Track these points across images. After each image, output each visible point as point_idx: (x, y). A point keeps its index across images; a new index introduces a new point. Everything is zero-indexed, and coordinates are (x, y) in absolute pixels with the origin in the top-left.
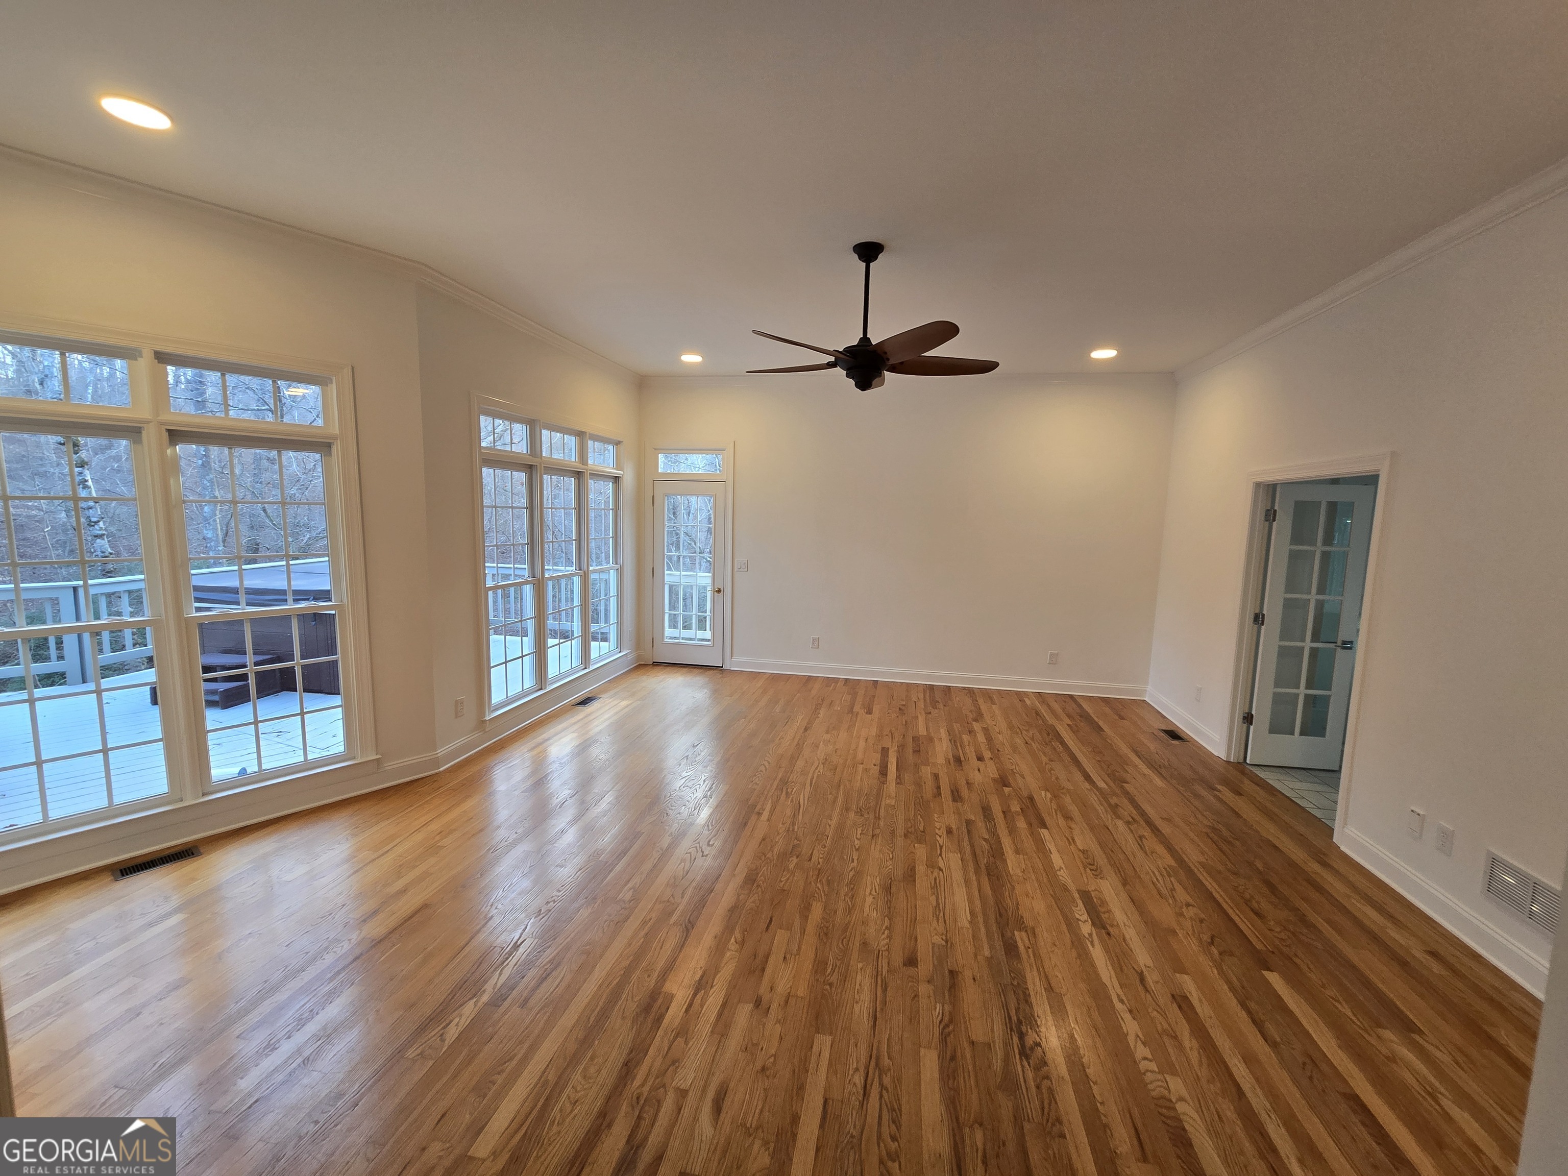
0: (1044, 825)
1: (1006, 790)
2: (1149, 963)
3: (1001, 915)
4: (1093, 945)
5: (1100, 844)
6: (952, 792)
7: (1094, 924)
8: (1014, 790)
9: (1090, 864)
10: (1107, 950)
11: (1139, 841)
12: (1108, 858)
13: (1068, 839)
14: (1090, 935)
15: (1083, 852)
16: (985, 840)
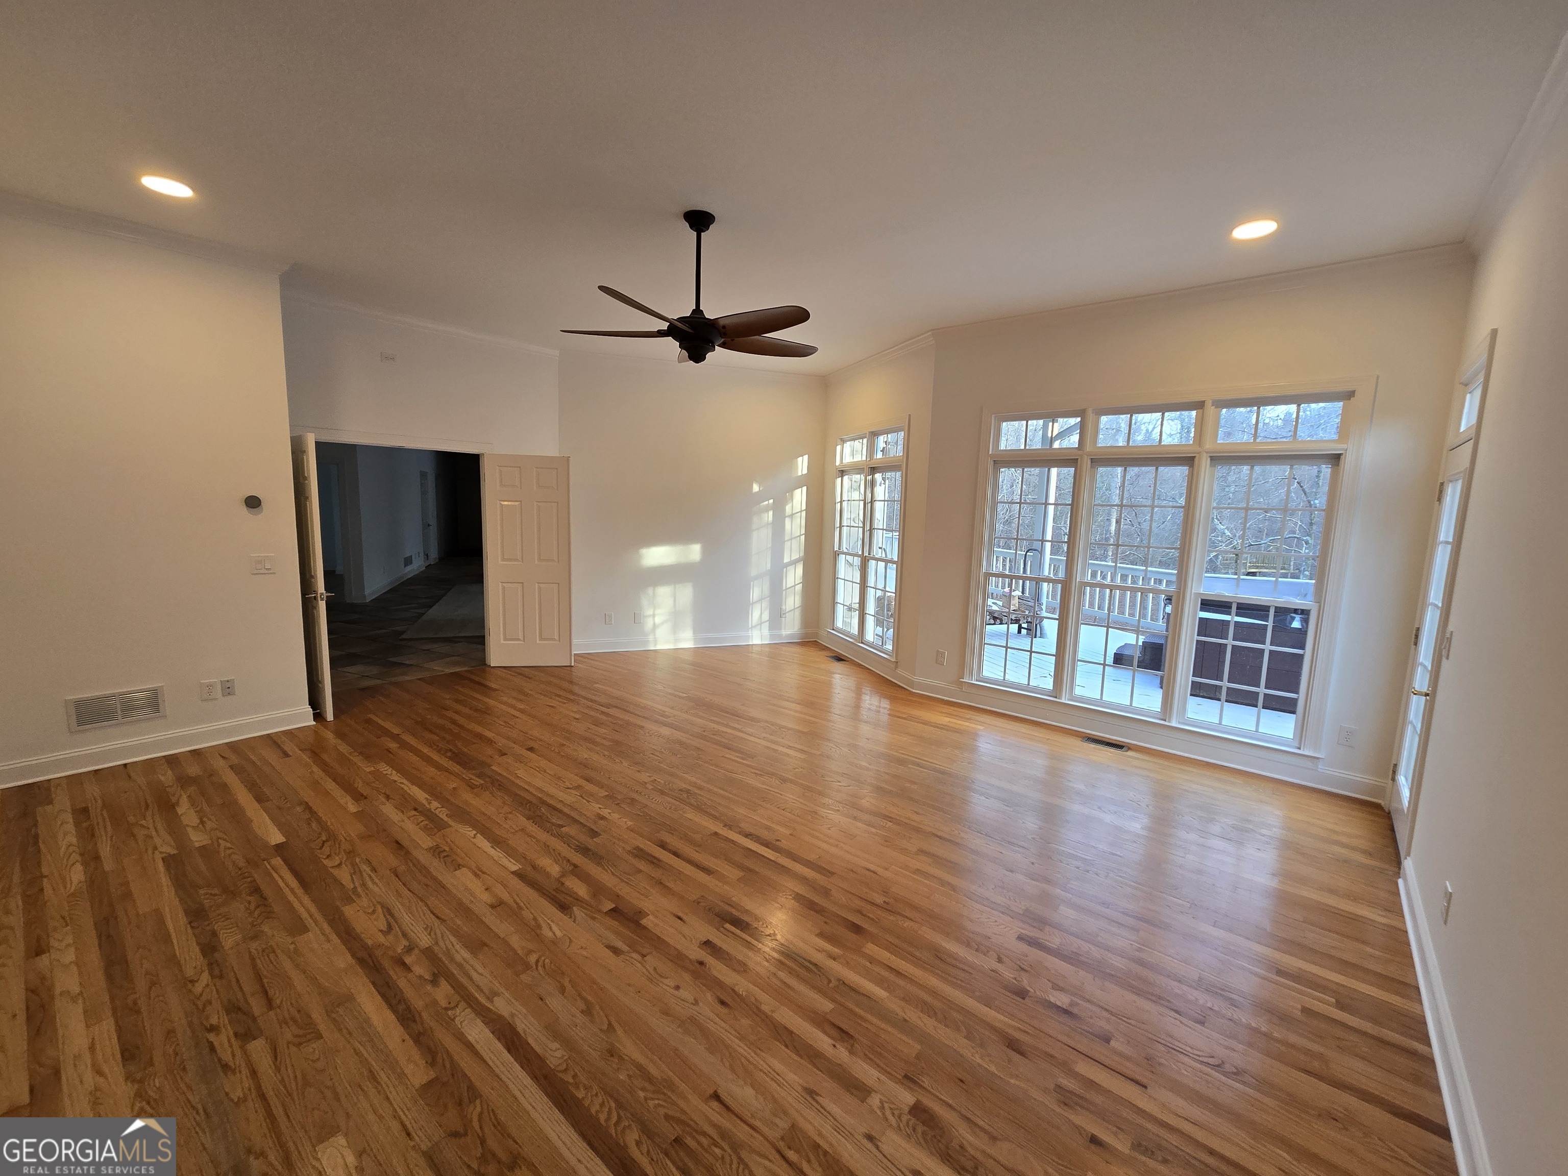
0: (518, 874)
1: (609, 905)
2: (382, 807)
3: (500, 785)
4: (426, 799)
5: (444, 887)
6: (659, 860)
7: (429, 810)
8: (600, 911)
9: (447, 856)
10: (416, 801)
11: (391, 920)
12: (429, 873)
13: (484, 873)
14: (429, 803)
15: (459, 866)
16: (563, 826)
